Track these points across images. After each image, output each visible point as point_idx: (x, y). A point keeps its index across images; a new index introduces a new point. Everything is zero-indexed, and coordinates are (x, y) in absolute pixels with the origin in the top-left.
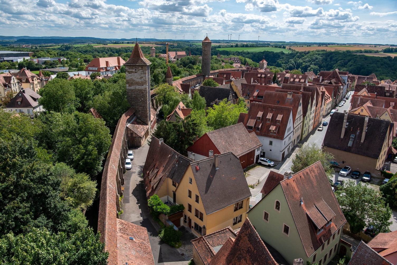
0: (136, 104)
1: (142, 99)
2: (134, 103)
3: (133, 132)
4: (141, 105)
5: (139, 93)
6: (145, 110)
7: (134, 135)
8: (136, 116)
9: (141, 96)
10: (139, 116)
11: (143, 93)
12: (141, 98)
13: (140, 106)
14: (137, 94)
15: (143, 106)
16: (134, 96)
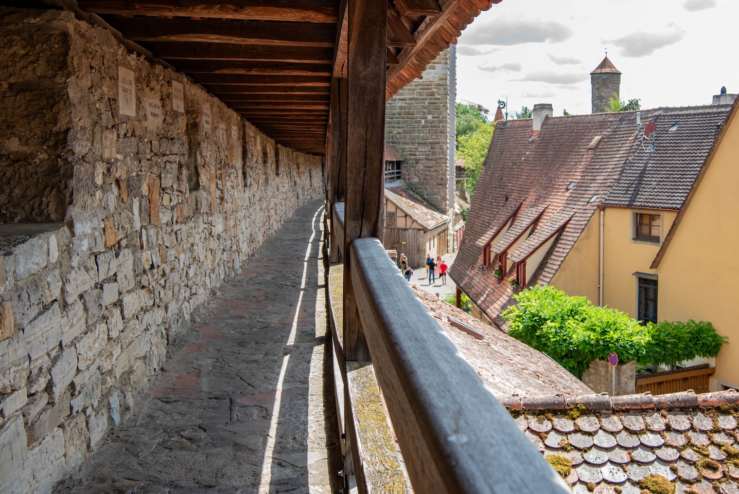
0: (405, 137)
1: (430, 117)
2: (400, 130)
3: (397, 207)
4: (423, 138)
5: (421, 94)
6: (437, 156)
7: (400, 223)
8: (404, 179)
9: (424, 107)
10: (416, 180)
11: (433, 94)
12: (424, 114)
13: (419, 144)
14: (412, 99)
15: (431, 143)
16: (401, 108)
